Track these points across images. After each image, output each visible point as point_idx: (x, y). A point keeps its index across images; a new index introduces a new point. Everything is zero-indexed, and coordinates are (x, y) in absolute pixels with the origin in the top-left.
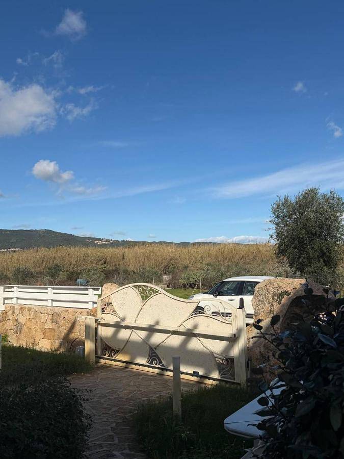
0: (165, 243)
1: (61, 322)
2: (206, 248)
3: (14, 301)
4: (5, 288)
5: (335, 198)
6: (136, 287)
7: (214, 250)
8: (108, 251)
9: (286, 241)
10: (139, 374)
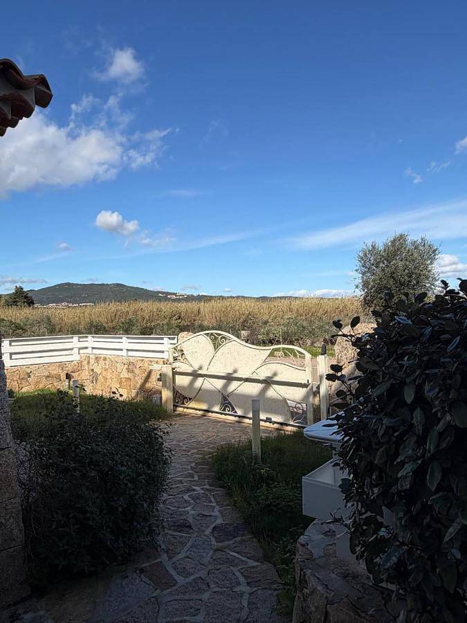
0: (243, 297)
1: (137, 371)
2: (287, 302)
3: (89, 350)
4: (79, 338)
5: (426, 245)
6: (207, 334)
7: (295, 304)
8: (183, 306)
9: (372, 291)
10: (216, 422)
